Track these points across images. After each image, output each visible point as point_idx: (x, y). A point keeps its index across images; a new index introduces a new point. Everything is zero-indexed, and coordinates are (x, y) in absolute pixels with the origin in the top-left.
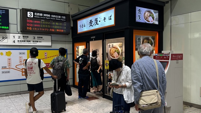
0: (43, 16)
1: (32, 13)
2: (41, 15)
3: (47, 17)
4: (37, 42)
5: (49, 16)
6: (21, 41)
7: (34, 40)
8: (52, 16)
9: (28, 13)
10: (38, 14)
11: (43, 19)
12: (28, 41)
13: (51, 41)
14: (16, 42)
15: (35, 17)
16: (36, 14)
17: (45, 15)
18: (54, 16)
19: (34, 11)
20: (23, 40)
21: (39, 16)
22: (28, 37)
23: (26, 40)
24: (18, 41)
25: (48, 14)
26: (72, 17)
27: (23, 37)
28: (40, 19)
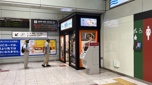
0: (42, 22)
1: (37, 21)
2: (41, 21)
3: (44, 22)
4: (40, 36)
5: (46, 22)
6: (31, 36)
7: (38, 35)
8: (47, 22)
9: (35, 21)
10: (40, 21)
11: (42, 24)
12: (35, 35)
13: (47, 35)
14: (29, 36)
15: (38, 23)
16: (38, 21)
17: (43, 22)
18: (48, 22)
19: (38, 20)
20: (32, 35)
21: (40, 22)
22: (35, 33)
23: (34, 35)
24: (30, 35)
25: (45, 21)
26: (59, 22)
27: (32, 33)
28: (41, 24)
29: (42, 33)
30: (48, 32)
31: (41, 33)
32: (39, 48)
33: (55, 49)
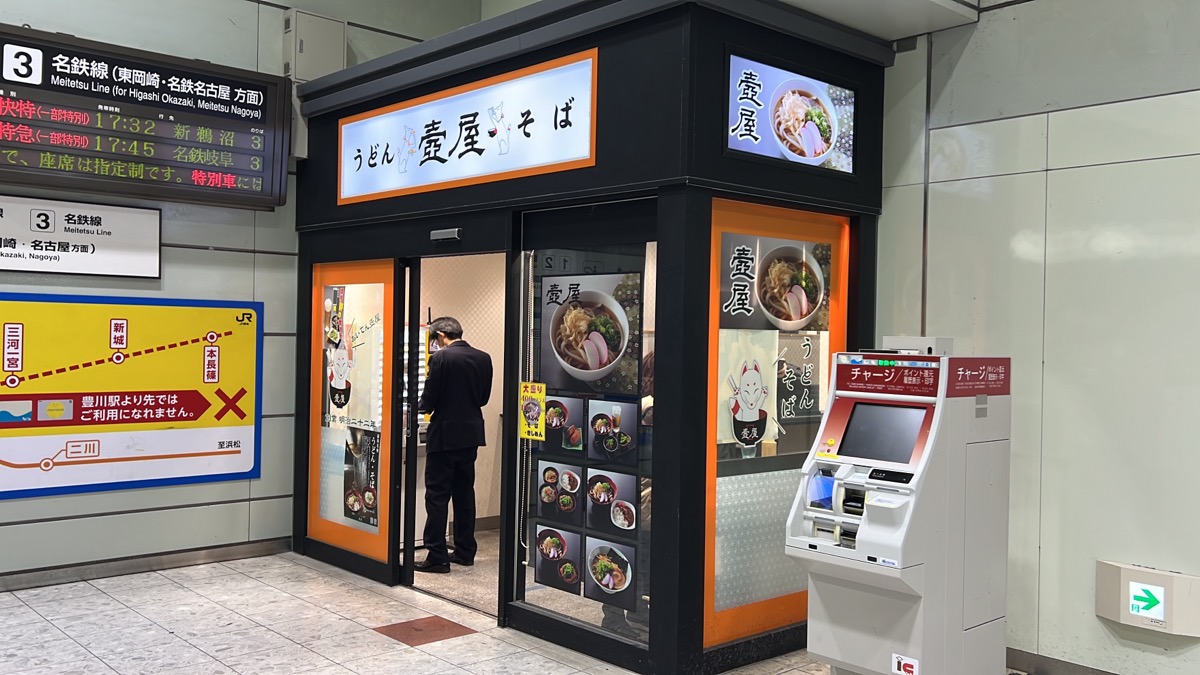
0: (109, 82)
2: (100, 70)
3: (138, 86)
5: (153, 80)
8: (173, 82)
10: (79, 66)
11: (109, 98)
13: (161, 245)
15: (55, 80)
17: (125, 74)
18: (187, 85)
19: (52, 45)
21: (83, 78)
25: (148, 69)
26: (305, 98)
29: (97, 221)
30: (166, 206)
31: (83, 219)
32: (47, 410)
33: (242, 415)
